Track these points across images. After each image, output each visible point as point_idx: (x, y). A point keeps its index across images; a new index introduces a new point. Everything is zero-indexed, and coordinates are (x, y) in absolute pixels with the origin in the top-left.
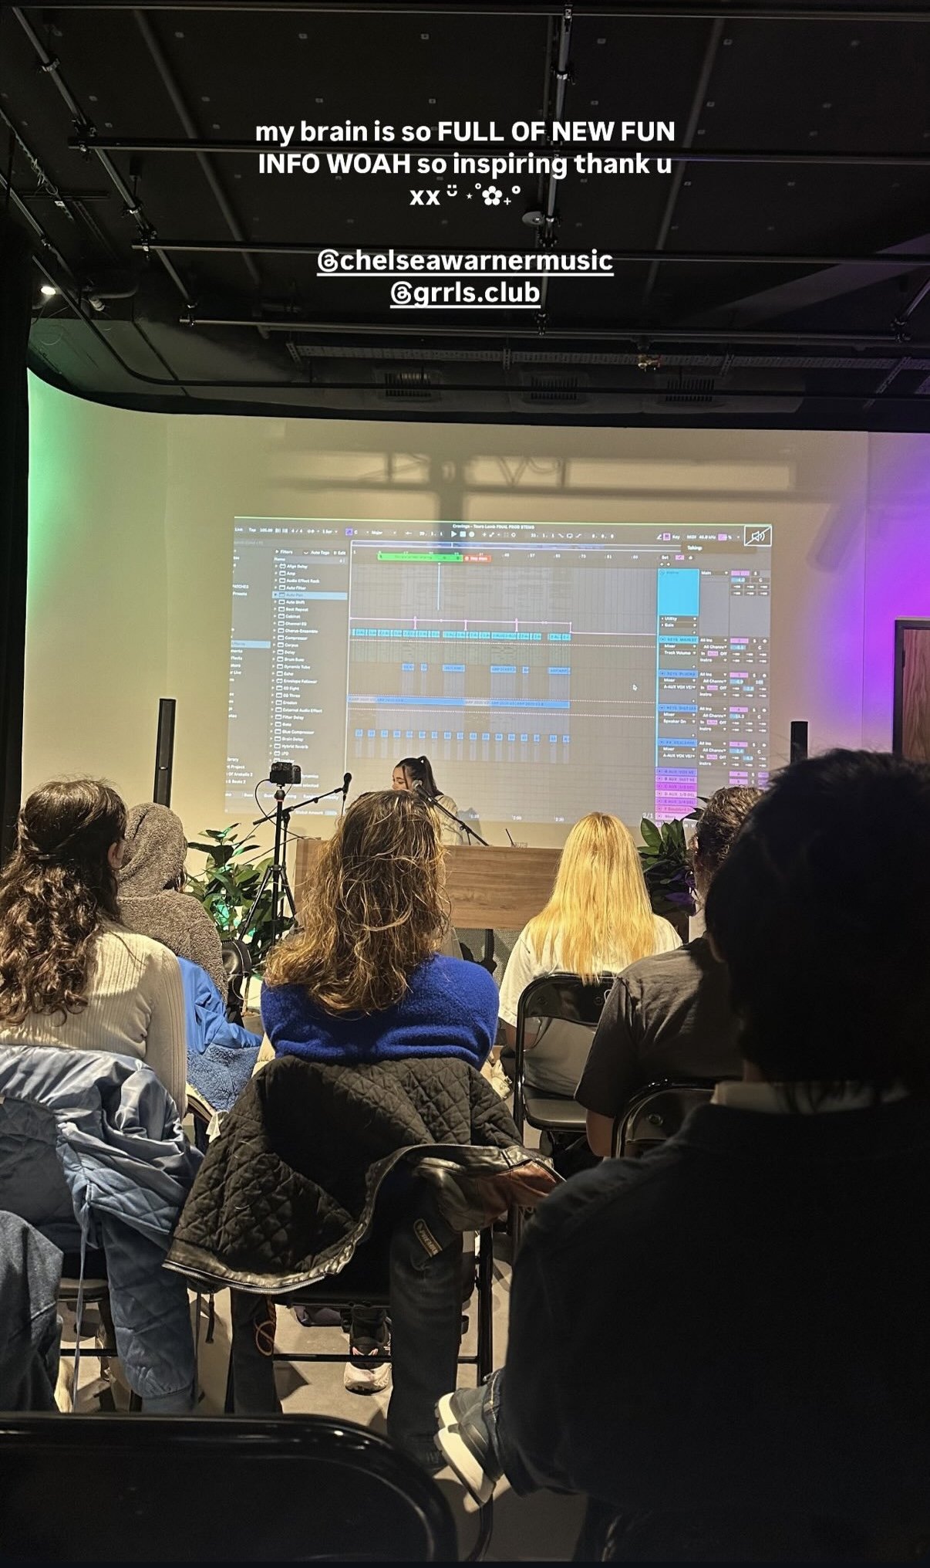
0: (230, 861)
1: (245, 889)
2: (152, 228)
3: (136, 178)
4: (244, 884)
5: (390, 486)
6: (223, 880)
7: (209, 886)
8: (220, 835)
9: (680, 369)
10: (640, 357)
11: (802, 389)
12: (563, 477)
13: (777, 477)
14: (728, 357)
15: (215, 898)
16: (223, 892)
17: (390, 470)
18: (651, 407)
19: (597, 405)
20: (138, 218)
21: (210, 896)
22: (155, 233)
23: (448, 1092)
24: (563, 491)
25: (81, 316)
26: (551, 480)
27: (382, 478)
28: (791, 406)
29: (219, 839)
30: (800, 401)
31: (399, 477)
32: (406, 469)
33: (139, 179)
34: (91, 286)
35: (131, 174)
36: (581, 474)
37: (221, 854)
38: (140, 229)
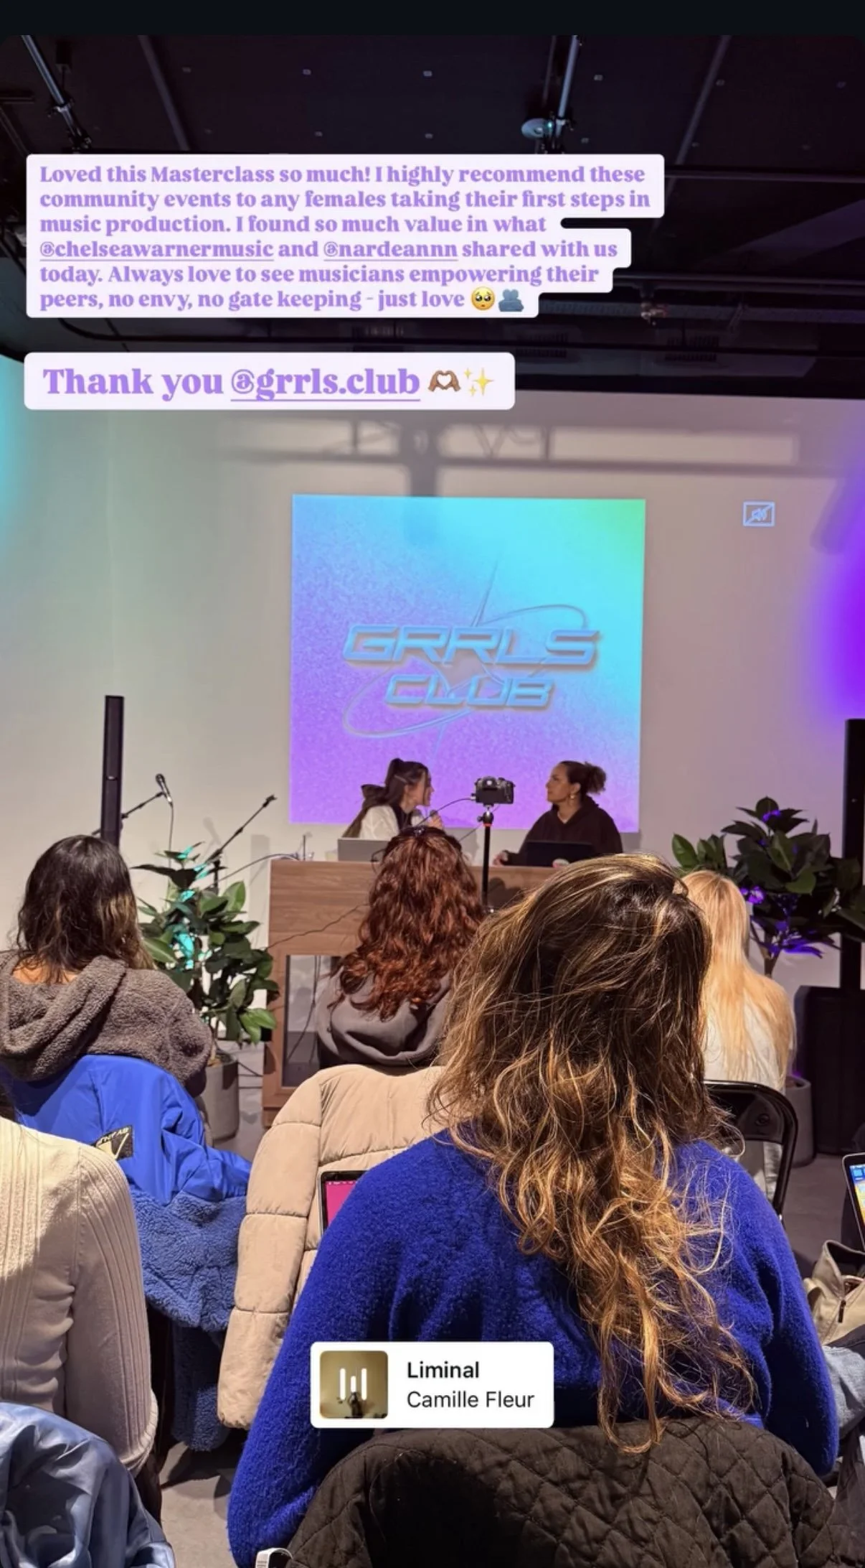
0: (194, 885)
1: (212, 920)
2: (85, 134)
3: (64, 69)
4: (212, 913)
5: (356, 458)
6: (185, 909)
7: (170, 916)
8: (181, 857)
9: (682, 323)
10: (643, 305)
11: (814, 347)
12: (547, 446)
13: (780, 450)
14: (740, 308)
15: (177, 928)
16: (186, 921)
17: (355, 441)
18: (650, 367)
19: (588, 365)
20: (69, 119)
21: (170, 927)
22: (89, 141)
23: (751, 1522)
24: (546, 463)
25: (8, 254)
26: (535, 451)
27: (347, 449)
28: (798, 368)
29: (180, 861)
30: (811, 361)
31: (367, 448)
32: (373, 439)
33: (68, 71)
34: (15, 215)
35: (59, 62)
36: (568, 444)
37: (183, 878)
38: (70, 135)
